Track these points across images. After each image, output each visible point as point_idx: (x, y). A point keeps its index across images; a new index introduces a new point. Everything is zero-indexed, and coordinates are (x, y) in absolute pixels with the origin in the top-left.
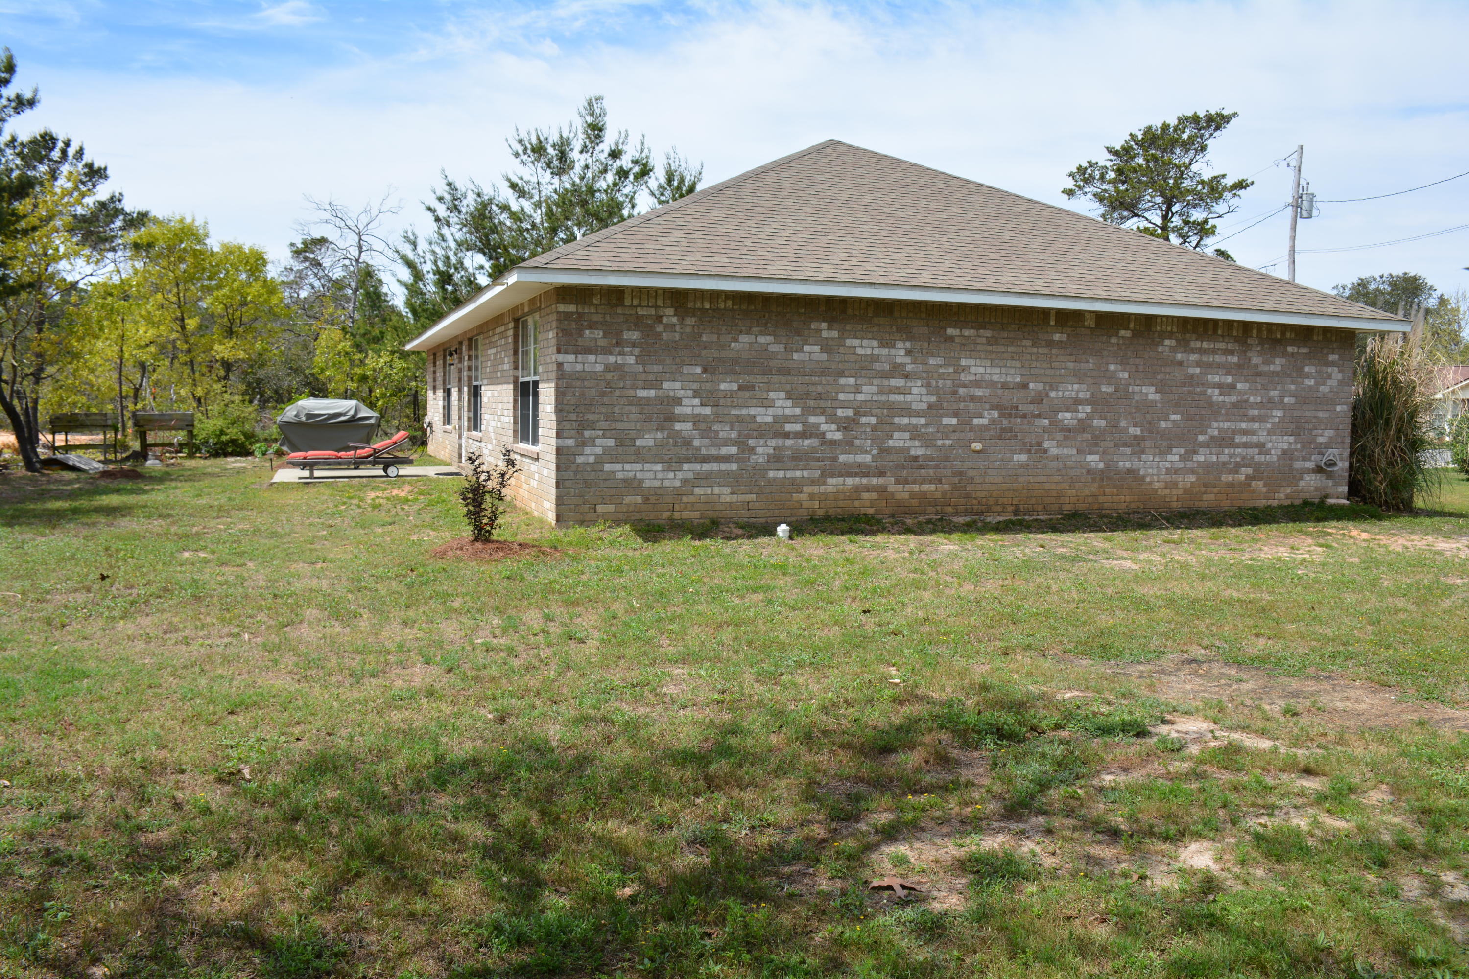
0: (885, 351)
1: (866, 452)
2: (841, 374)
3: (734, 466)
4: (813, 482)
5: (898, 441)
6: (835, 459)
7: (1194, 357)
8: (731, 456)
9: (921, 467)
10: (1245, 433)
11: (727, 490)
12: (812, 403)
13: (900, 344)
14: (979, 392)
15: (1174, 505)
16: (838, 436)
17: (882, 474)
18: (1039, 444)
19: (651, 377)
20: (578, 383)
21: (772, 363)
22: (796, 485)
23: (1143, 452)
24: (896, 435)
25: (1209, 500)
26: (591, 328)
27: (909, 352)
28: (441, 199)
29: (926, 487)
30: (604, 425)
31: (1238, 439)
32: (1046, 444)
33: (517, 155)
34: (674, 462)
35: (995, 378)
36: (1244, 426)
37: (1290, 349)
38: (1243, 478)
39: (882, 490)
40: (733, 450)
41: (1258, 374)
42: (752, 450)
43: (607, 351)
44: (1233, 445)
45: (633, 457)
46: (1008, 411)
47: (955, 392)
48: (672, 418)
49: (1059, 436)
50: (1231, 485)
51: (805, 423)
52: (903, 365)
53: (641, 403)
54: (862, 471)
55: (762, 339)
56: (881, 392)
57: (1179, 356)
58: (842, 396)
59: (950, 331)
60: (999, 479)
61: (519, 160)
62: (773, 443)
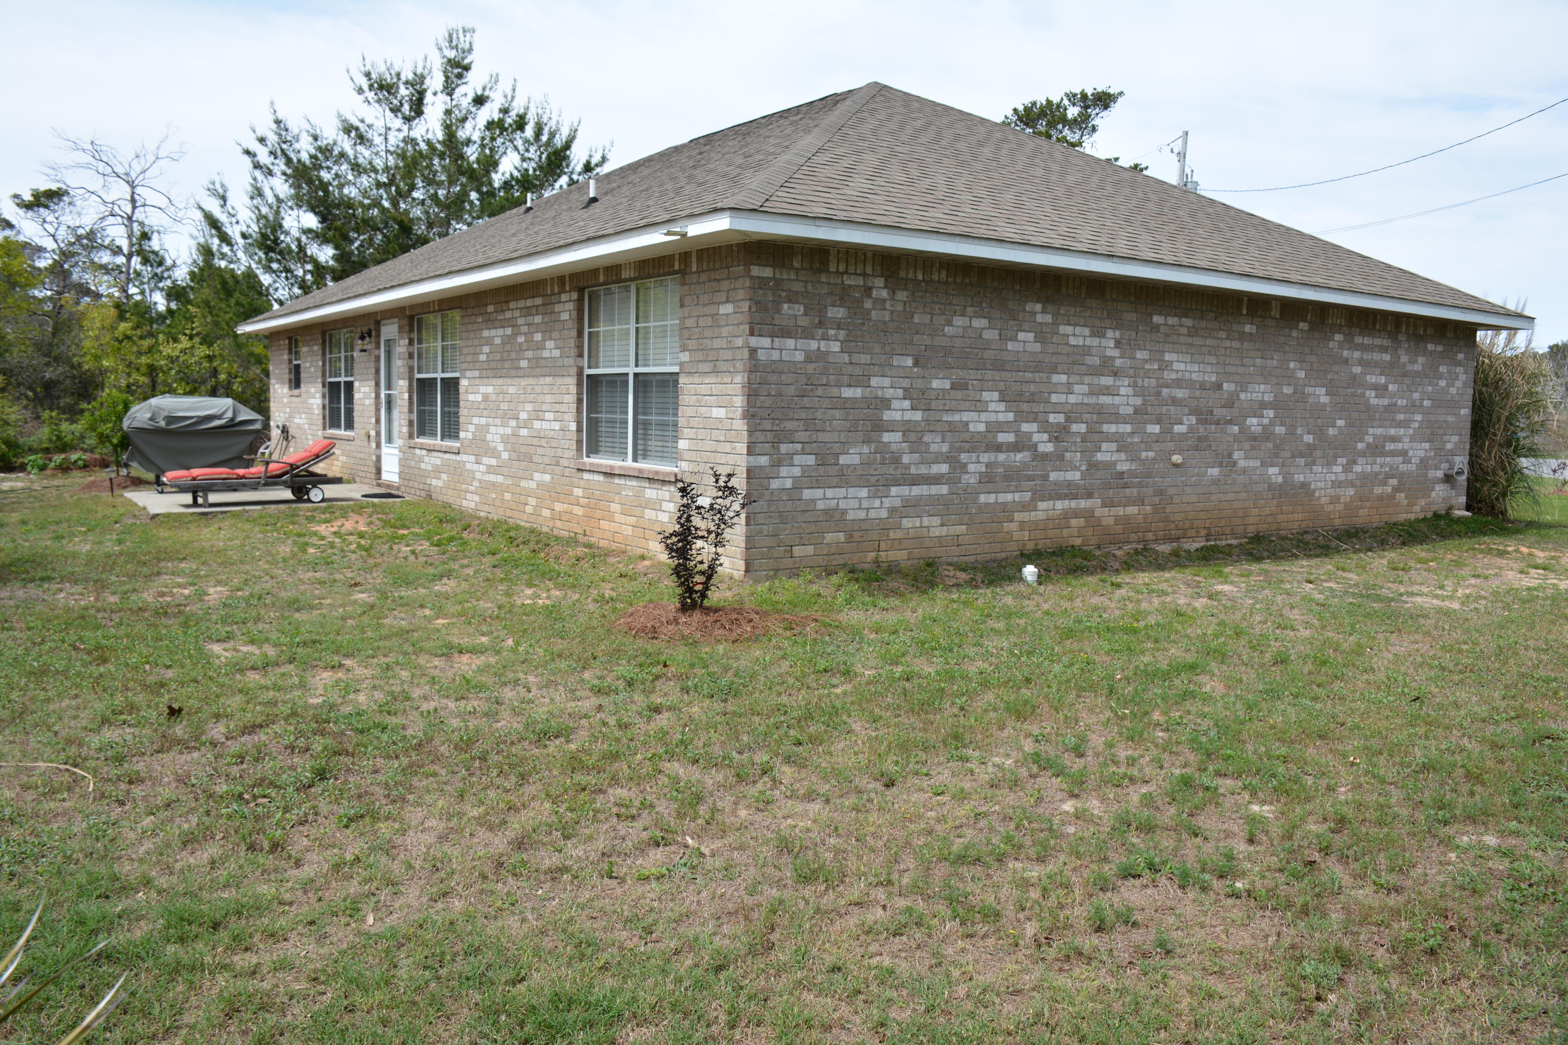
0: (1095, 342)
1: (1076, 468)
2: (1054, 370)
3: (944, 489)
4: (1024, 507)
5: (1106, 454)
6: (1045, 477)
7: (1357, 354)
8: (942, 476)
9: (1126, 486)
10: (1394, 439)
11: (936, 521)
12: (1025, 407)
13: (1110, 334)
14: (1180, 394)
15: (1337, 522)
16: (1049, 448)
17: (1089, 495)
18: (1230, 455)
19: (858, 371)
20: (774, 378)
21: (988, 354)
22: (1006, 510)
23: (1314, 463)
24: (1104, 446)
25: (1365, 516)
26: (790, 301)
27: (1118, 344)
28: (262, 140)
29: (1132, 510)
30: (802, 436)
31: (1390, 446)
32: (1236, 455)
33: (360, 91)
34: (880, 486)
35: (1195, 376)
36: (1392, 432)
37: (1430, 347)
38: (1389, 489)
39: (1089, 515)
40: (944, 468)
41: (1405, 374)
42: (964, 466)
43: (807, 334)
44: (1383, 454)
45: (836, 480)
46: (1204, 416)
47: (1158, 394)
48: (879, 427)
49: (1247, 446)
50: (1380, 498)
51: (1017, 432)
52: (1113, 359)
53: (846, 405)
54: (1070, 492)
55: (978, 323)
56: (1091, 393)
57: (1346, 353)
58: (1054, 398)
59: (1157, 319)
60: (1194, 498)
61: (362, 97)
62: (985, 458)
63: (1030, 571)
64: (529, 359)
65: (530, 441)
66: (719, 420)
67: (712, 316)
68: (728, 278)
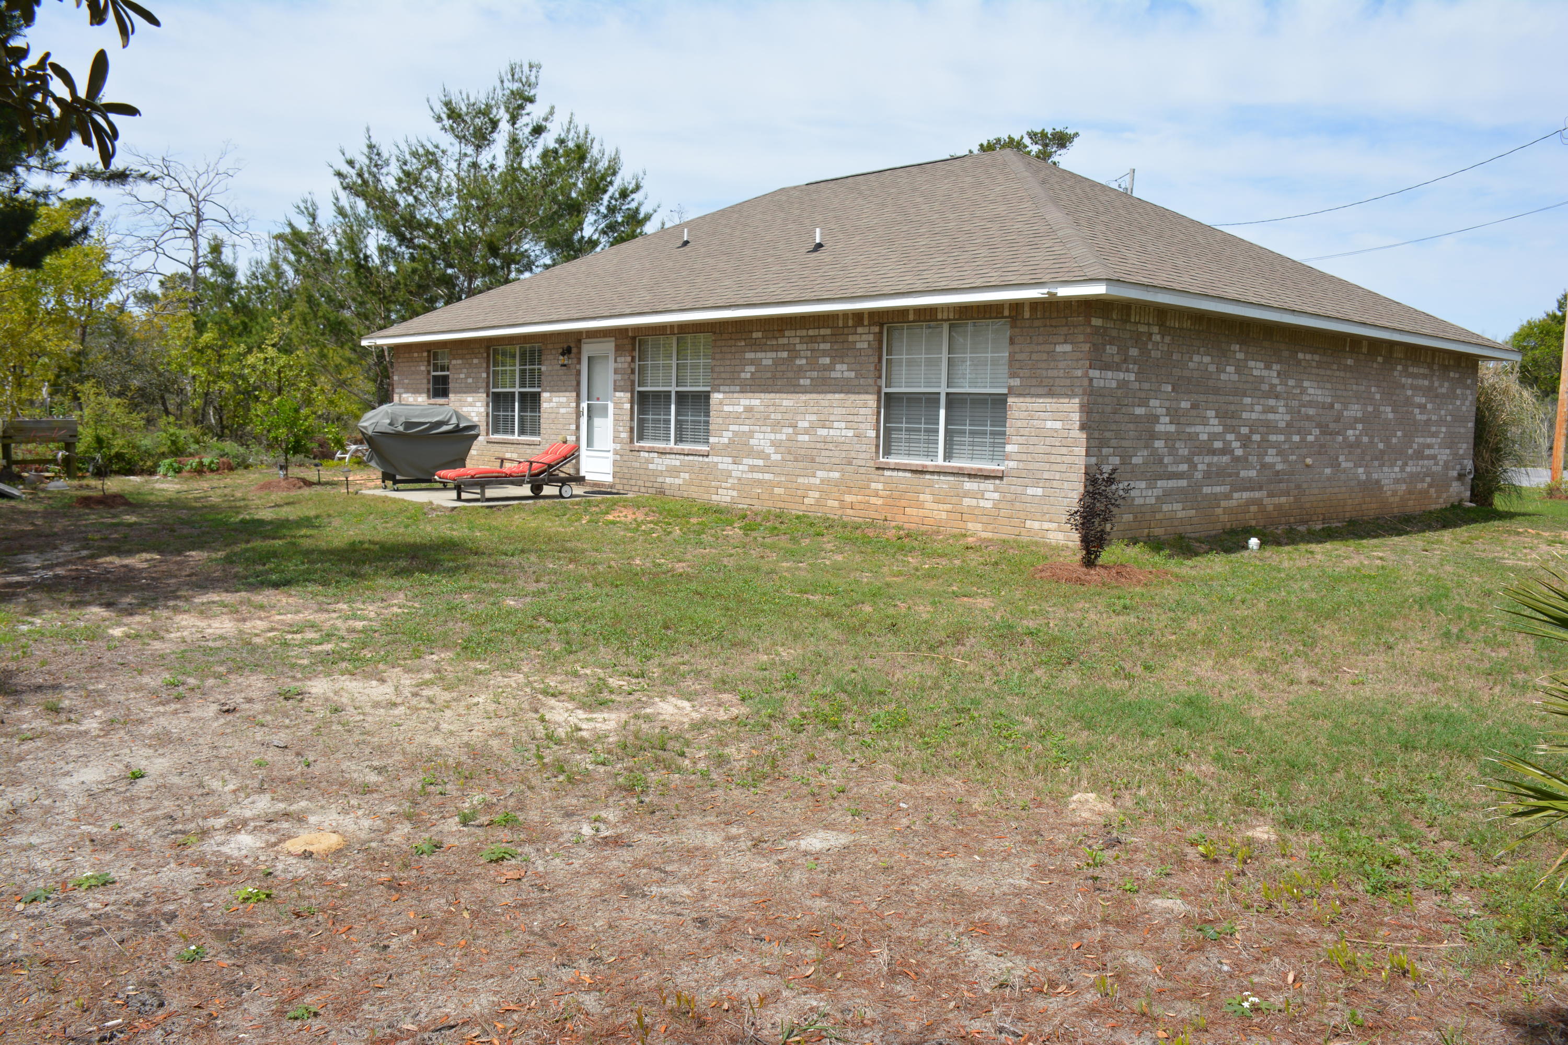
0: (1265, 373)
1: (1254, 468)
2: (1245, 395)
3: (1183, 483)
4: (1228, 497)
5: (1271, 457)
6: (1238, 474)
7: (1410, 381)
8: (1184, 472)
9: (1280, 482)
10: (1430, 446)
11: (1179, 506)
12: (1229, 422)
13: (1275, 367)
14: (1311, 412)
15: (1396, 510)
16: (1239, 452)
17: (1261, 489)
18: (1337, 459)
19: (1143, 395)
20: (1100, 400)
21: (1211, 383)
22: (1216, 497)
23: (1383, 465)
24: (1270, 451)
25: (1412, 506)
26: (1110, 344)
27: (1279, 374)
29: (1283, 500)
30: (1114, 443)
31: (1427, 452)
32: (1341, 458)
33: (439, 119)
34: (1152, 479)
35: (1320, 399)
36: (1429, 440)
37: (1452, 374)
38: (1426, 485)
39: (1258, 502)
40: (1184, 467)
41: (1437, 396)
42: (1196, 466)
43: (1118, 369)
44: (1423, 458)
45: (1129, 475)
46: (1324, 430)
47: (1299, 412)
48: (1153, 436)
49: (1346, 451)
50: (1420, 492)
51: (1224, 441)
52: (1276, 385)
53: (1136, 420)
54: (1250, 486)
55: (1207, 359)
56: (1264, 412)
57: (1403, 380)
58: (1245, 415)
59: (1300, 356)
60: (1316, 491)
61: (440, 125)
62: (1207, 459)
63: (1254, 542)
64: (812, 379)
65: (812, 445)
66: (1056, 430)
67: (1048, 353)
68: (1066, 325)
